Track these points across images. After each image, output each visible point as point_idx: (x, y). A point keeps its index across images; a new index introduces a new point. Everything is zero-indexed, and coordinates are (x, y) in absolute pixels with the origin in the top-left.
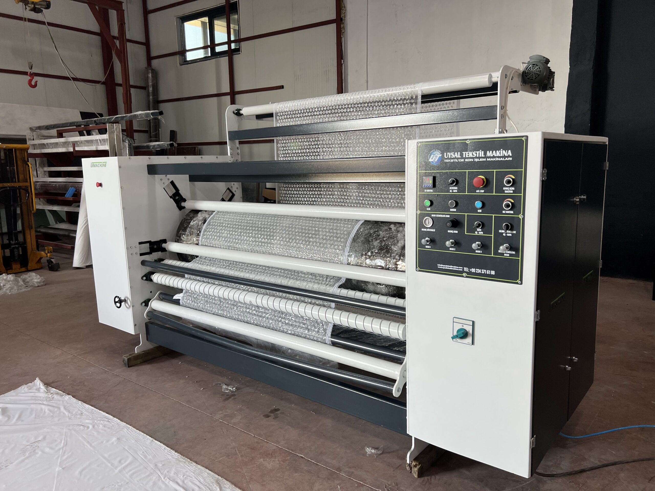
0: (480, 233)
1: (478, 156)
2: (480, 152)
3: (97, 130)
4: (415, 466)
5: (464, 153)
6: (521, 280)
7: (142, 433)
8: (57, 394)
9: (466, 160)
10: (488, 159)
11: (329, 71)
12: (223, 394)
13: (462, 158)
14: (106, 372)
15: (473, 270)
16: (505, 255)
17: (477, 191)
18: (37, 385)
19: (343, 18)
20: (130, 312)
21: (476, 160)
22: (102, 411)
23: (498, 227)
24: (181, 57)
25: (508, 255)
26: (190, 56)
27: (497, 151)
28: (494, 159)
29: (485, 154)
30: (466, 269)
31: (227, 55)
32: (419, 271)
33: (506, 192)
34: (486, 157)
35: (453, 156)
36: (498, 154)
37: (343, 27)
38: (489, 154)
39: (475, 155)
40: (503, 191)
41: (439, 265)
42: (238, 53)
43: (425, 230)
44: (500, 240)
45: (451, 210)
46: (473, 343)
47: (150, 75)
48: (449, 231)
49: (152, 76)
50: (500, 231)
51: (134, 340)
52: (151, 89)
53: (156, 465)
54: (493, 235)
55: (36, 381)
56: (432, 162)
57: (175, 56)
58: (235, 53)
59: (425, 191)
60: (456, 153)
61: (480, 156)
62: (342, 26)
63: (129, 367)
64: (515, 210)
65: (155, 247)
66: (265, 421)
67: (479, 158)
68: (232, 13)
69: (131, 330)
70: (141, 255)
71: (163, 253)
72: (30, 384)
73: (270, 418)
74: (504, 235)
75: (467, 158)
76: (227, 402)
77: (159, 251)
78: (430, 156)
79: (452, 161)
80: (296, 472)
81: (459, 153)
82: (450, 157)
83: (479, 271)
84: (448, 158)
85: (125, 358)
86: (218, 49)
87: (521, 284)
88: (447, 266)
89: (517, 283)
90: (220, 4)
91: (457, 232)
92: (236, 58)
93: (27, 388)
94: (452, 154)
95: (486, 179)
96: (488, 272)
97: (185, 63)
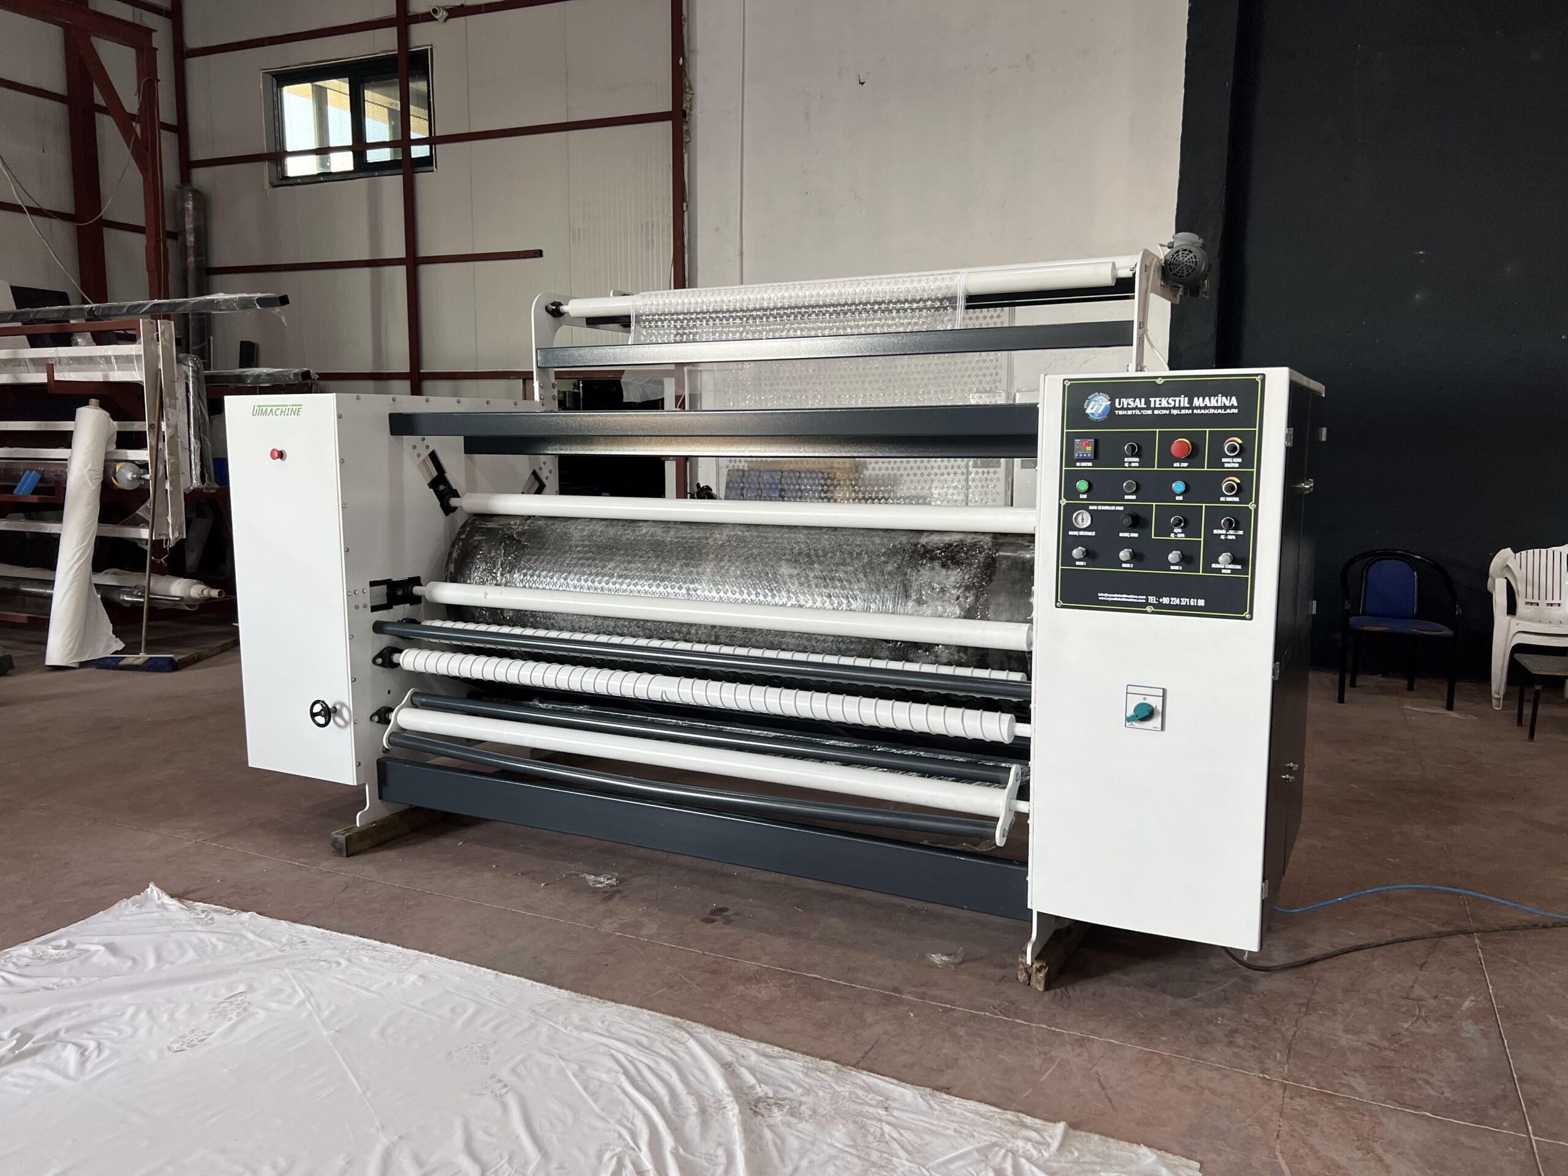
0: (1178, 535)
1: (1177, 405)
2: (1182, 399)
3: (89, 334)
4: (1039, 970)
5: (1152, 400)
6: (1251, 613)
7: (468, 965)
8: (216, 911)
9: (1156, 412)
10: (1195, 411)
11: (652, 225)
12: (595, 891)
13: (1148, 408)
14: (300, 868)
15: (1165, 600)
16: (1223, 571)
17: (1175, 465)
18: (152, 899)
19: (688, 111)
20: (348, 734)
21: (1175, 412)
22: (346, 933)
23: (1213, 523)
24: (273, 166)
25: (1229, 571)
26: (295, 167)
27: (1212, 398)
28: (1207, 411)
29: (1191, 402)
30: (1152, 599)
31: (401, 171)
32: (1063, 607)
33: (1226, 465)
34: (1191, 407)
35: (1132, 405)
36: (1213, 402)
37: (687, 131)
38: (1198, 402)
39: (1173, 403)
40: (1222, 465)
41: (1102, 595)
42: (429, 168)
43: (1076, 533)
44: (1215, 547)
45: (1126, 497)
46: (1163, 728)
47: (190, 205)
48: (1121, 535)
49: (195, 208)
50: (1215, 532)
51: (351, 798)
52: (191, 239)
53: (534, 1011)
54: (1202, 539)
55: (149, 890)
56: (1093, 414)
57: (258, 164)
58: (420, 169)
59: (1078, 464)
60: (1138, 400)
61: (1182, 405)
62: (685, 128)
63: (348, 856)
64: (1241, 495)
65: (400, 593)
66: (708, 929)
67: (1180, 408)
68: (413, 75)
69: (347, 776)
70: (374, 609)
71: (413, 606)
72: (137, 897)
73: (715, 923)
74: (1222, 537)
75: (1159, 409)
76: (610, 903)
77: (405, 603)
78: (1089, 403)
79: (1130, 412)
80: (820, 1000)
81: (1143, 400)
82: (1125, 406)
83: (1176, 601)
84: (1122, 409)
85: (339, 836)
86: (373, 156)
87: (1251, 619)
88: (1116, 595)
89: (1244, 618)
90: (382, 52)
91: (1136, 535)
92: (422, 179)
93: (133, 905)
94: (1130, 401)
95: (1192, 444)
96: (1193, 602)
97: (284, 182)
